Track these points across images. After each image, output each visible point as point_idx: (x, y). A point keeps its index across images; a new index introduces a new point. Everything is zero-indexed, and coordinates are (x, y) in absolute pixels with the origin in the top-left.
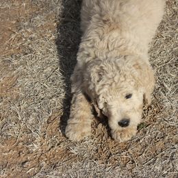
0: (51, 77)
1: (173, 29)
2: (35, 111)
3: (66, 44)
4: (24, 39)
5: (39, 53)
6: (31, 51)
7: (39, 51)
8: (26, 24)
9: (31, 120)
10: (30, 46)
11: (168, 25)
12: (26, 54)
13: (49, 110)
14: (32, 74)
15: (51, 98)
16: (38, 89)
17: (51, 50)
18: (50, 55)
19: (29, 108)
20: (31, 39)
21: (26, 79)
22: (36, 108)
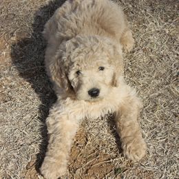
0: (30, 124)
1: (149, 76)
2: (14, 157)
3: (44, 91)
4: (4, 87)
5: (18, 101)
6: (11, 98)
7: (18, 98)
8: (6, 72)
9: (11, 166)
10: (10, 93)
11: (144, 72)
12: (6, 102)
13: (28, 156)
14: (11, 121)
15: (30, 144)
16: (18, 136)
17: (30, 97)
18: (29, 102)
19: (9, 154)
20: (11, 87)
21: (6, 126)
22: (15, 154)
